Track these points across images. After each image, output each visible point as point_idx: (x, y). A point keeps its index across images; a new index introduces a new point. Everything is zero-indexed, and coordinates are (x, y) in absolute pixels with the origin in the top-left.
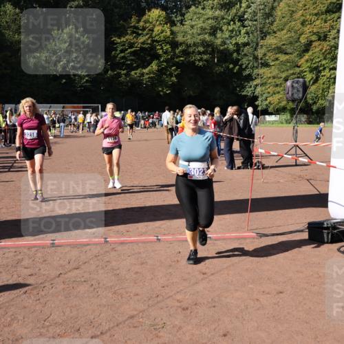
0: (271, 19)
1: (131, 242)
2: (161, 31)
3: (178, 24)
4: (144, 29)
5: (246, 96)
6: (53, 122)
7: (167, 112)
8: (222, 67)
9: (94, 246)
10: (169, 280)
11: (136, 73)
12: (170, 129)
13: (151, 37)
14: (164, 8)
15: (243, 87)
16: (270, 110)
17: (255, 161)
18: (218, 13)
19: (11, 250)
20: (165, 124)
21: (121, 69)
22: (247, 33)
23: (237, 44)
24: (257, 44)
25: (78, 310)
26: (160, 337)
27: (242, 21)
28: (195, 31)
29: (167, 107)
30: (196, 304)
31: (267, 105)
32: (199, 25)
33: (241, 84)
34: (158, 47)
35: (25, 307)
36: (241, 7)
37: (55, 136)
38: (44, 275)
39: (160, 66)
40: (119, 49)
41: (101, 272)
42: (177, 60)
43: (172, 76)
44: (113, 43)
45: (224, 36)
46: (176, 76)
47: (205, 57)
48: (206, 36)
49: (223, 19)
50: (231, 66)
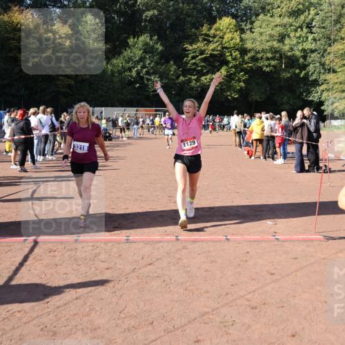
0: (338, 26)
1: (202, 241)
2: (231, 38)
3: (248, 32)
4: (214, 36)
5: (312, 101)
6: (128, 125)
7: (235, 116)
8: (289, 72)
9: (166, 244)
10: (237, 279)
11: (206, 79)
12: (238, 132)
13: (221, 44)
14: (234, 16)
15: (309, 93)
16: (336, 114)
17: (321, 165)
18: (286, 20)
19: (89, 244)
20: (233, 127)
21: (192, 75)
22: (315, 40)
23: (304, 50)
24: (325, 51)
25: (151, 304)
26: (230, 334)
27: (310, 28)
28: (264, 38)
29: (236, 111)
30: (264, 304)
31: (333, 110)
32: (268, 33)
33: (307, 89)
34: (228, 54)
35: (102, 299)
36: (309, 14)
37: (128, 138)
38: (120, 269)
39: (229, 72)
40: (190, 56)
41: (173, 268)
42: (245, 66)
43: (240, 82)
44: (185, 50)
45: (292, 43)
46: (244, 81)
47: (273, 63)
48: (275, 43)
49: (291, 25)
50: (297, 71)
